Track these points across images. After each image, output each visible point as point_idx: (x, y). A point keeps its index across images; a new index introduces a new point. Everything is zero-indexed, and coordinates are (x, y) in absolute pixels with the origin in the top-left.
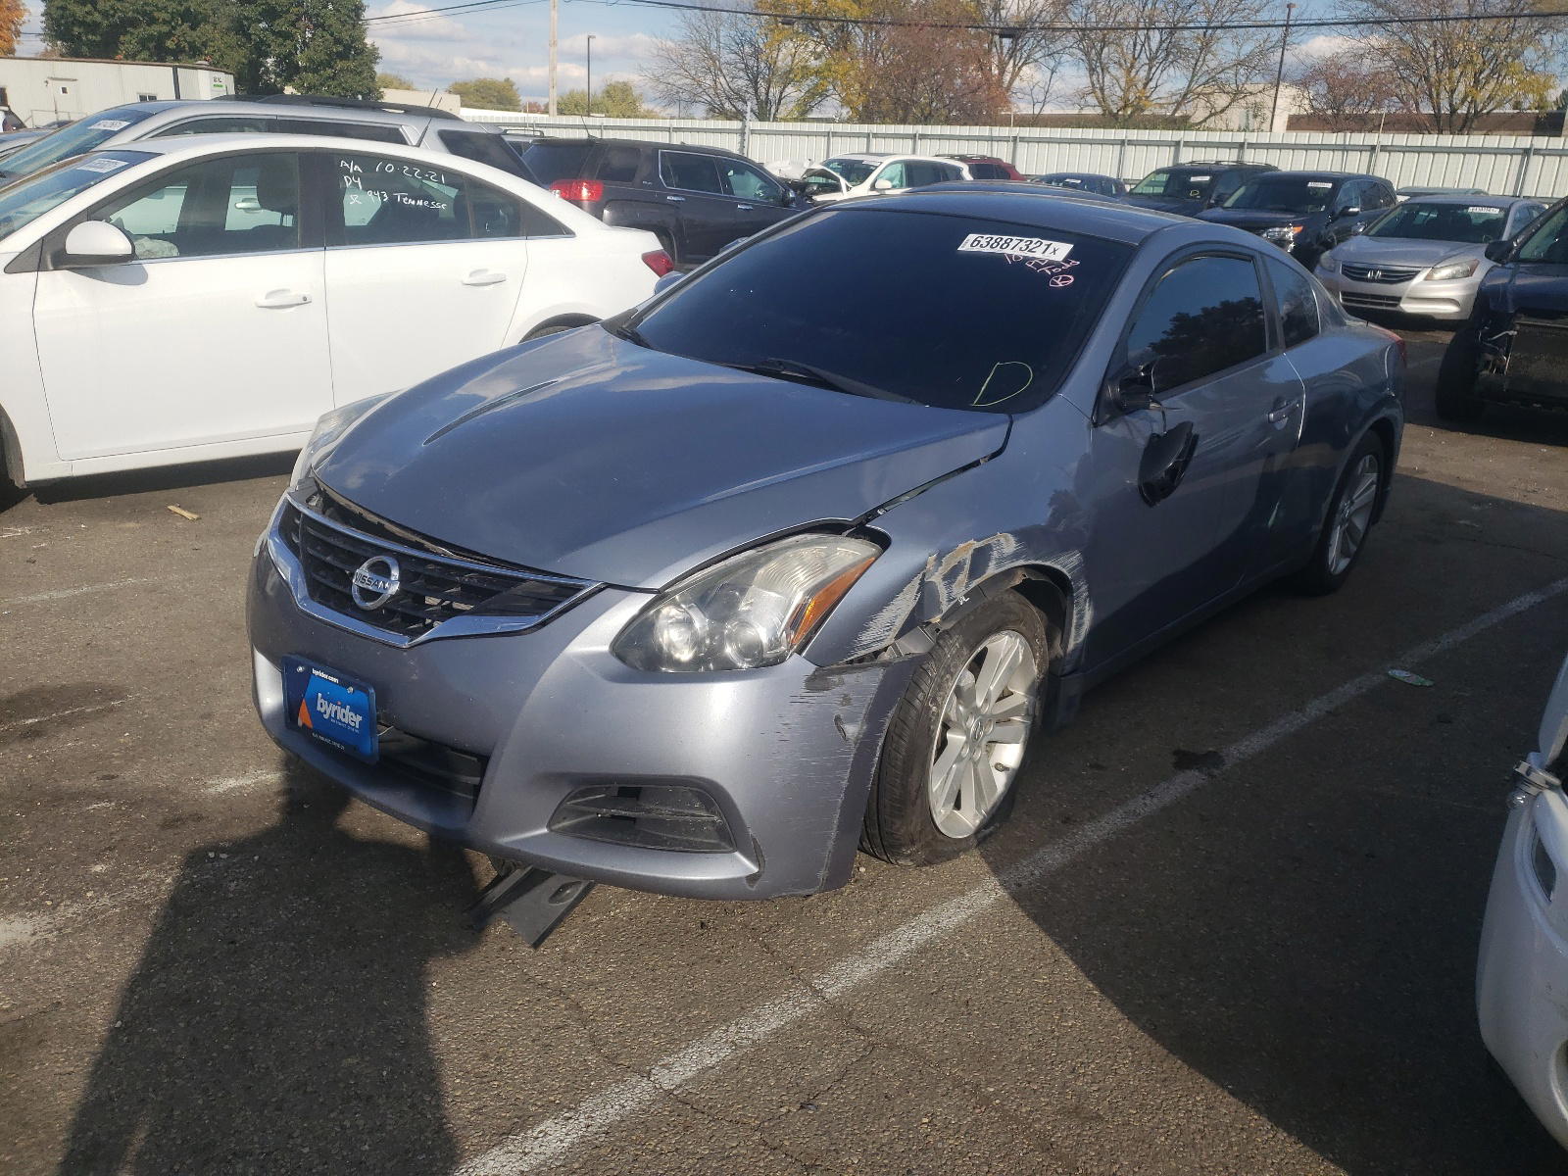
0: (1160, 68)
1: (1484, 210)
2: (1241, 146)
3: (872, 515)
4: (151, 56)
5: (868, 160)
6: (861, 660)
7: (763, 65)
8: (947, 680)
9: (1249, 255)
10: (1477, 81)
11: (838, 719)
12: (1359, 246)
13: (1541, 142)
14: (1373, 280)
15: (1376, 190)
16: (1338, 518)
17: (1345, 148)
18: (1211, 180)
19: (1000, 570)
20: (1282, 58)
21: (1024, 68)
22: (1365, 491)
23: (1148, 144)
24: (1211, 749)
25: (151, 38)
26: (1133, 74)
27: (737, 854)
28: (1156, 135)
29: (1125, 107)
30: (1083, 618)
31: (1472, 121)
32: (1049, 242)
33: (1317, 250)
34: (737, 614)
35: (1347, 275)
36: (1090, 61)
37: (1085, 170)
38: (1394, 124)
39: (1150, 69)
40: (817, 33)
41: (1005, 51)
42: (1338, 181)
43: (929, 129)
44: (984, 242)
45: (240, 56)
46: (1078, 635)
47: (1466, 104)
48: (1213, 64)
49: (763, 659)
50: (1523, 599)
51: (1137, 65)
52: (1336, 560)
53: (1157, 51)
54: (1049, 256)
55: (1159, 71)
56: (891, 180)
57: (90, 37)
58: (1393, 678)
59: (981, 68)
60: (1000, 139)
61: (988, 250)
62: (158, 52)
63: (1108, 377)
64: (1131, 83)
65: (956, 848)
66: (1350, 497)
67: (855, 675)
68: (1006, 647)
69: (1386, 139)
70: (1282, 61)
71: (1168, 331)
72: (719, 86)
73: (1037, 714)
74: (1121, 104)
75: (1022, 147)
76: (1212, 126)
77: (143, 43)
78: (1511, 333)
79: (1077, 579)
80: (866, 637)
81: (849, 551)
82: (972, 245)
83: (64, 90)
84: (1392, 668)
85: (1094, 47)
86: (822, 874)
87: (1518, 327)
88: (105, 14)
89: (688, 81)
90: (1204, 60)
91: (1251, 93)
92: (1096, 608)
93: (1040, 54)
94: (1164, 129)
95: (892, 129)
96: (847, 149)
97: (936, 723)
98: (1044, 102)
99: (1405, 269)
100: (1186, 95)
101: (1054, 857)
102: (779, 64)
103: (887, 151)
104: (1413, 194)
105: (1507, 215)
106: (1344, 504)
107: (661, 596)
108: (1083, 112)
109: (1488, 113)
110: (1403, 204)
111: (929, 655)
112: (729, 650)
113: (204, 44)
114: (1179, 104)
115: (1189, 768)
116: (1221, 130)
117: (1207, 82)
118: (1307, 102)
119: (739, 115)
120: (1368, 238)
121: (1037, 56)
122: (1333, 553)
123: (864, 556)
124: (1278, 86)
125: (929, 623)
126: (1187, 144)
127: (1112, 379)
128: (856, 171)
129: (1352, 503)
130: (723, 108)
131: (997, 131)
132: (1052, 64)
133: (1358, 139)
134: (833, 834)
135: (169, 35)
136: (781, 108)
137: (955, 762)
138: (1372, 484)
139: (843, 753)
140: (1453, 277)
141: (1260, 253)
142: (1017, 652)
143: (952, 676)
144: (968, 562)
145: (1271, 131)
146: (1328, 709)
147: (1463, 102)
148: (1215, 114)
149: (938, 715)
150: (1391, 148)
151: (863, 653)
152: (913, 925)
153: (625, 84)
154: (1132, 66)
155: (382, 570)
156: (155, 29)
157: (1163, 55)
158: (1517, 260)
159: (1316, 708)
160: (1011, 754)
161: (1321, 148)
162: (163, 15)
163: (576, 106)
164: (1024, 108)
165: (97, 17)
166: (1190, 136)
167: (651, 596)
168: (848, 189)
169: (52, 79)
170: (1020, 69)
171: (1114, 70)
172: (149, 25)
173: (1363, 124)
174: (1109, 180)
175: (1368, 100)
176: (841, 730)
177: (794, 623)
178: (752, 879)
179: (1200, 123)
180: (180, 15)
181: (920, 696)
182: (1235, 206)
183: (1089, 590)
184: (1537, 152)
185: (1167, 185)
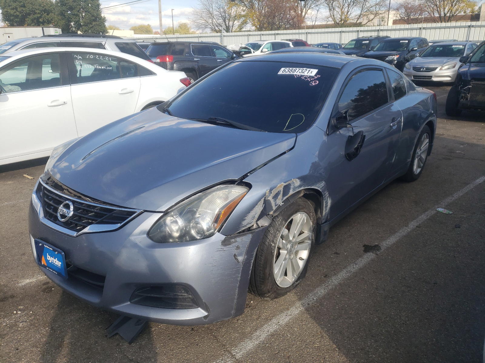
0: (352, 8)
1: (457, 46)
2: (378, 30)
3: (246, 176)
4: (35, 24)
5: (260, 43)
6: (243, 231)
7: (227, 15)
8: (278, 234)
9: (380, 69)
10: (452, 5)
11: (235, 255)
12: (418, 61)
13: (474, 23)
14: (423, 71)
15: (422, 42)
16: (416, 155)
17: (412, 29)
18: (369, 42)
19: (295, 192)
20: (390, 2)
21: (309, 10)
22: (424, 146)
23: (349, 32)
24: (376, 244)
25: (35, 18)
26: (343, 10)
27: (199, 308)
28: (351, 29)
29: (341, 21)
30: (328, 203)
31: (451, 18)
32: (309, 69)
33: (404, 62)
34: (195, 218)
35: (414, 70)
36: (329, 7)
37: (329, 42)
38: (427, 20)
39: (348, 8)
40: (243, 4)
41: (302, 5)
42: (410, 40)
43: (279, 32)
44: (287, 70)
45: (63, 22)
46: (326, 210)
47: (449, 13)
48: (368, 5)
49: (205, 235)
50: (481, 179)
51: (344, 7)
52: (416, 169)
53: (350, 2)
54: (310, 74)
55: (351, 9)
56: (267, 48)
57: (16, 20)
58: (438, 212)
59: (295, 12)
60: (301, 33)
61: (288, 73)
62: (37, 23)
63: (332, 117)
64: (342, 13)
65: (286, 291)
66: (420, 148)
67: (241, 238)
68: (300, 218)
69: (425, 25)
70: (390, 3)
71: (357, 95)
72: (213, 22)
73: (313, 239)
74: (340, 20)
75: (309, 35)
76: (369, 25)
77: (33, 21)
78: (470, 86)
79: (324, 191)
80: (244, 223)
81: (236, 191)
82: (283, 72)
83: (9, 37)
84: (438, 208)
85: (330, 2)
86: (233, 312)
87: (472, 85)
88: (20, 12)
89: (204, 21)
90: (365, 4)
91: (381, 14)
92: (332, 199)
93: (314, 6)
94: (353, 27)
95: (268, 32)
96: (253, 40)
97: (274, 250)
98: (316, 21)
99: (433, 67)
100: (360, 15)
101: (321, 291)
102: (232, 14)
103: (266, 40)
104: (434, 43)
105: (465, 48)
106: (418, 150)
107: (166, 213)
108: (328, 23)
109: (456, 15)
110: (431, 46)
111: (270, 225)
112: (193, 232)
113: (52, 20)
114: (358, 19)
115: (368, 252)
116: (372, 26)
117: (367, 11)
118: (398, 15)
119: (220, 31)
120: (420, 58)
121: (313, 6)
122: (415, 167)
123: (242, 192)
124: (389, 11)
125: (269, 214)
126: (361, 31)
127: (333, 117)
128: (256, 47)
129: (421, 150)
130: (215, 29)
131: (301, 31)
132: (317, 9)
133: (415, 26)
134: (236, 297)
135: (41, 17)
136: (233, 28)
137: (283, 261)
138: (427, 143)
139: (238, 268)
140: (448, 69)
141: (384, 67)
142: (304, 218)
143: (279, 232)
144: (282, 191)
145: (388, 25)
146: (416, 225)
147: (448, 12)
148: (370, 21)
149: (275, 247)
150: (426, 28)
151: (244, 229)
152: (269, 324)
153: (185, 24)
154: (343, 8)
155: (67, 207)
156: (36, 16)
157: (352, 3)
158: (470, 62)
159: (413, 225)
160: (304, 254)
161: (404, 30)
162: (38, 11)
163: (170, 31)
164: (309, 23)
165: (18, 13)
166: (362, 28)
167: (162, 214)
168: (254, 52)
169: (5, 34)
170: (307, 11)
171: (337, 9)
172: (34, 15)
173: (417, 21)
174: (337, 44)
175: (418, 13)
176: (236, 259)
177: (216, 220)
178: (205, 317)
179: (365, 24)
180: (43, 11)
181: (268, 240)
182: (377, 50)
183: (329, 194)
184: (473, 26)
185: (355, 44)
